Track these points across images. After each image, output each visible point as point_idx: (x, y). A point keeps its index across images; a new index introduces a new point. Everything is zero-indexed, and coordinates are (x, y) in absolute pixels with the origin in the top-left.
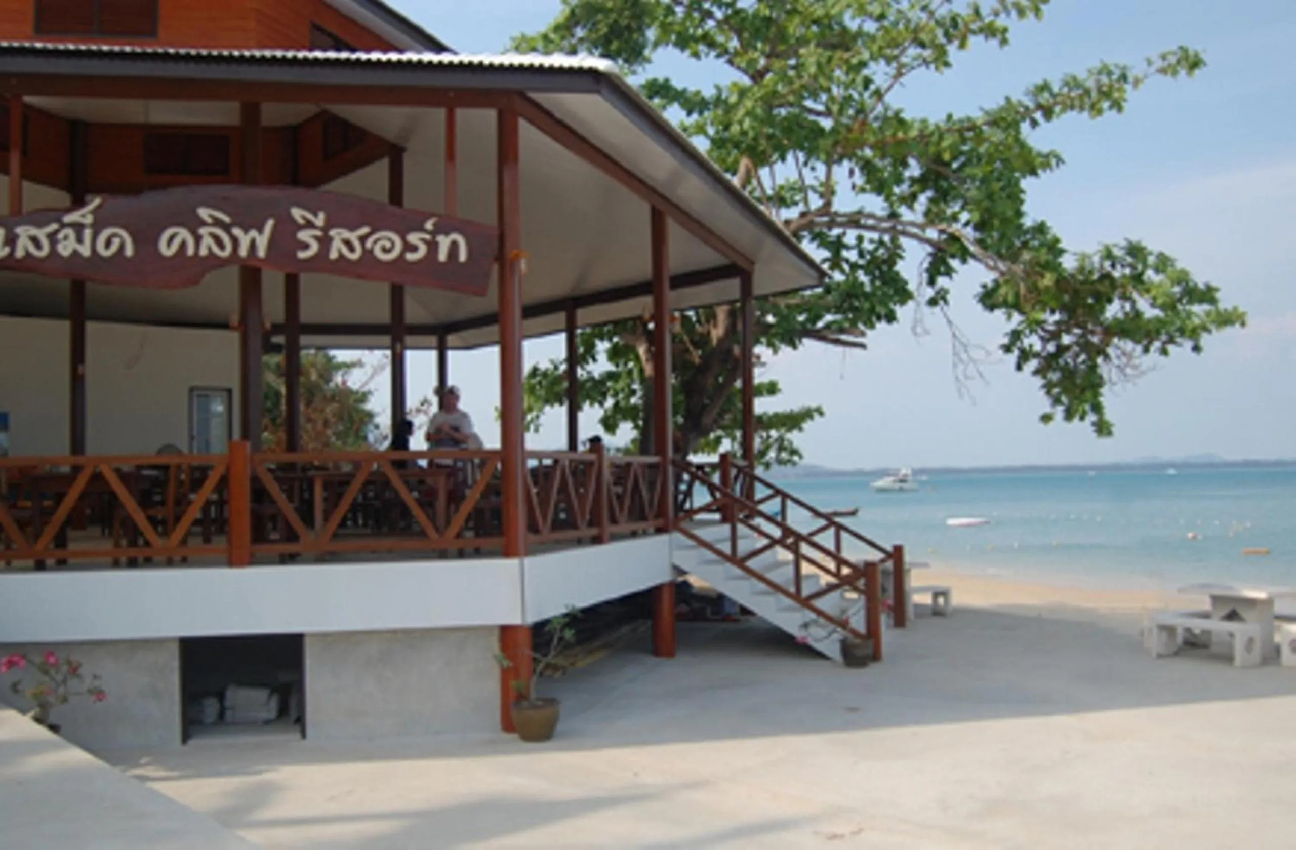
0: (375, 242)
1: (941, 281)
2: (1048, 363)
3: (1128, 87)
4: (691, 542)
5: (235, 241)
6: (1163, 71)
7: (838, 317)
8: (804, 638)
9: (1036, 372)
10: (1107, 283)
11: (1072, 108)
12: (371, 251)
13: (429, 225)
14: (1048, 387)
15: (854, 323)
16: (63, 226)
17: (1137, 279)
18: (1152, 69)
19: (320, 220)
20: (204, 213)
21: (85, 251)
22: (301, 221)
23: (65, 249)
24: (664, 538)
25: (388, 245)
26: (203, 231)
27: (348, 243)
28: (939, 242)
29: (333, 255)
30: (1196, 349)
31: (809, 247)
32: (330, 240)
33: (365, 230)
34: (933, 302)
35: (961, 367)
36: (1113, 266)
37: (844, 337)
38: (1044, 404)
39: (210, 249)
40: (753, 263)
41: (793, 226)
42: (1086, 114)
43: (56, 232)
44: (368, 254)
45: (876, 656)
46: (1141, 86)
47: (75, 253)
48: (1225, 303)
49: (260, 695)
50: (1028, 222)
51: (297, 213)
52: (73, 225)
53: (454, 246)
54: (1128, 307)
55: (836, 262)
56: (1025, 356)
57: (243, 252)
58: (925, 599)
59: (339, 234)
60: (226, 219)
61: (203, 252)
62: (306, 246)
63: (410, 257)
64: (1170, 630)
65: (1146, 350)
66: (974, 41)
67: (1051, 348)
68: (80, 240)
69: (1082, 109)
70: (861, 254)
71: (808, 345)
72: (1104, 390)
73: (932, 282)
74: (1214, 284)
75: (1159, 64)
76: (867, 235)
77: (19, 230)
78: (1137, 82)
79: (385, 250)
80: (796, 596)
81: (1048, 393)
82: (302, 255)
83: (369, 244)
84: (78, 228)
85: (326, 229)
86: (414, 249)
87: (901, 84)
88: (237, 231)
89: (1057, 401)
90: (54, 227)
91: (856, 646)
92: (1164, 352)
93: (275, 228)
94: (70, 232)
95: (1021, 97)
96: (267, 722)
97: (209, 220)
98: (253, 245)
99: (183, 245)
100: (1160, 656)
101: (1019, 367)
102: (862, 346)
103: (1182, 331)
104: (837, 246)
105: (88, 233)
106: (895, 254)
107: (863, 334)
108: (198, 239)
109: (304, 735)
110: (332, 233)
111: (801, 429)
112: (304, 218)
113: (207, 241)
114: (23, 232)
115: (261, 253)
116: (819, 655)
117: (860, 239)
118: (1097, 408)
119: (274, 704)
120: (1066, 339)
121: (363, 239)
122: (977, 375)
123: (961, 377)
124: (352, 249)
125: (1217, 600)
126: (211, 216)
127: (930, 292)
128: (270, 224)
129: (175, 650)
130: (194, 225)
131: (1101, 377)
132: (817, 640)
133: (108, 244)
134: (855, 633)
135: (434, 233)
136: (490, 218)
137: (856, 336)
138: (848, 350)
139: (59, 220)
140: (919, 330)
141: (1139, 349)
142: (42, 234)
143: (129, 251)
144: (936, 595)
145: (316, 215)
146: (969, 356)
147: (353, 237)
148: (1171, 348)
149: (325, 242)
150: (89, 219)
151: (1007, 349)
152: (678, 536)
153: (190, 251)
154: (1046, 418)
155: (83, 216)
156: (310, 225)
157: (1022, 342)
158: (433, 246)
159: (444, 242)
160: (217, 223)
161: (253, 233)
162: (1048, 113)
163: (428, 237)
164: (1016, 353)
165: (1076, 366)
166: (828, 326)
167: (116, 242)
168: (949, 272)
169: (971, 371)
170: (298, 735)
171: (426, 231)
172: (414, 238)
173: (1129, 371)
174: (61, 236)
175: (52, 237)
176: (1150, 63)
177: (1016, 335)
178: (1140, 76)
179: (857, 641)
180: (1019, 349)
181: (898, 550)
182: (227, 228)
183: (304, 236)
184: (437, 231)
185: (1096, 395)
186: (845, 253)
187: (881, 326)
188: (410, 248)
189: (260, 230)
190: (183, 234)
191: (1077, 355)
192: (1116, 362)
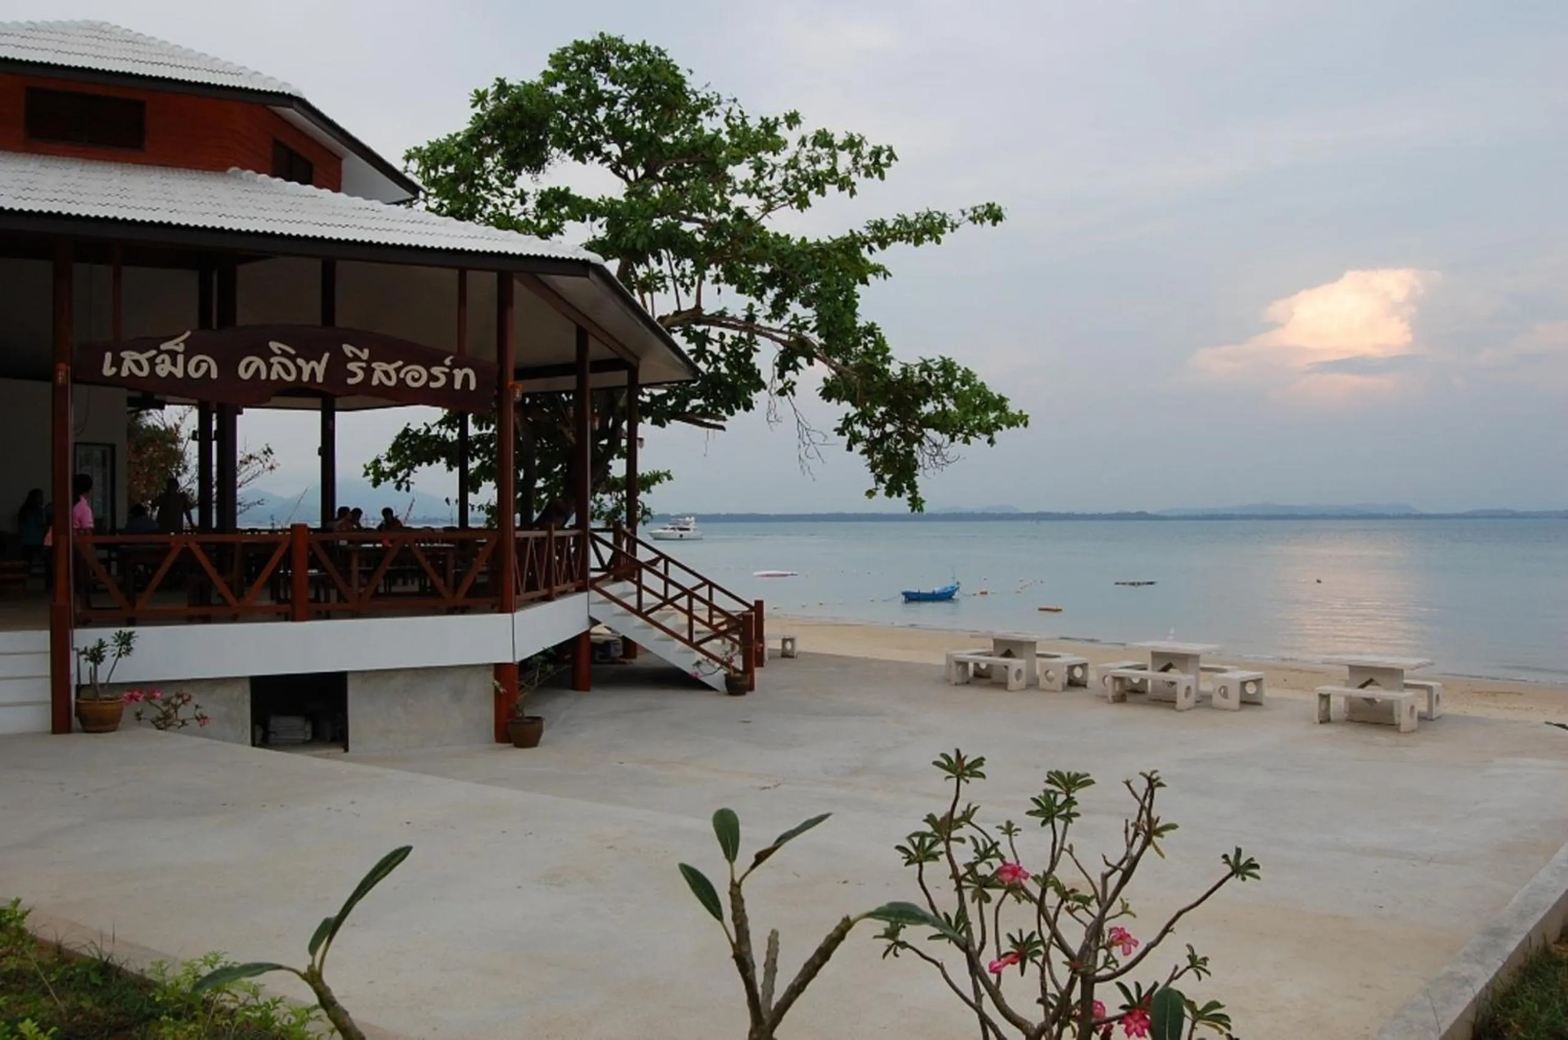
0: (407, 373)
1: (790, 375)
2: (872, 447)
3: (947, 230)
4: (602, 598)
5: (299, 370)
6: (973, 219)
7: (701, 402)
8: (697, 673)
9: (863, 453)
10: (924, 388)
11: (901, 240)
12: (404, 379)
13: (447, 362)
14: (873, 467)
15: (715, 408)
16: (160, 352)
17: (948, 387)
18: (966, 217)
19: (365, 354)
20: (274, 346)
21: (179, 373)
22: (350, 355)
23: (162, 371)
24: (583, 596)
25: (417, 376)
26: (273, 360)
27: (386, 374)
28: (789, 341)
29: (375, 382)
30: (991, 442)
31: (679, 339)
32: (374, 370)
33: (400, 363)
34: (782, 392)
35: (803, 449)
36: (930, 376)
37: (706, 421)
38: (870, 482)
39: (278, 375)
40: (638, 359)
41: (667, 322)
42: (911, 244)
43: (155, 357)
44: (401, 382)
45: (751, 688)
46: (956, 230)
47: (170, 373)
48: (1013, 408)
49: (297, 722)
50: (861, 323)
51: (348, 349)
52: (169, 352)
53: (466, 378)
54: (940, 408)
55: (701, 353)
56: (855, 438)
57: (305, 378)
58: (778, 645)
59: (380, 366)
60: (293, 352)
61: (274, 377)
62: (354, 375)
63: (433, 385)
64: (964, 664)
65: (953, 440)
66: (831, 189)
67: (877, 433)
68: (174, 364)
69: (908, 240)
70: (723, 349)
71: (675, 425)
72: (919, 471)
73: (781, 376)
74: (1004, 395)
75: (971, 214)
76: (728, 333)
77: (123, 354)
78: (954, 227)
79: (414, 380)
80: (689, 642)
81: (873, 471)
82: (351, 381)
83: (402, 375)
84: (173, 354)
85: (369, 362)
86: (436, 379)
87: (769, 217)
88: (300, 361)
89: (880, 479)
90: (153, 352)
91: (738, 679)
92: (966, 441)
93: (329, 359)
94: (167, 357)
95: (861, 228)
96: (309, 741)
97: (279, 352)
98: (313, 373)
99: (258, 370)
100: (956, 684)
101: (850, 448)
102: (722, 428)
103: (979, 427)
104: (702, 339)
105: (180, 359)
106: (751, 347)
107: (724, 419)
108: (269, 367)
109: (346, 750)
110: (374, 365)
111: (649, 492)
112: (352, 352)
113: (277, 369)
114: (128, 356)
115: (320, 379)
116: (709, 688)
117: (722, 336)
118: (913, 487)
119: (309, 728)
120: (889, 428)
121: (398, 370)
122: (816, 454)
123: (803, 457)
124: (389, 378)
125: (997, 642)
126: (280, 349)
127: (779, 384)
128: (326, 355)
129: (247, 686)
130: (266, 355)
131: (916, 461)
132: (705, 675)
133: (197, 368)
134: (736, 670)
135: (451, 368)
136: (490, 355)
137: (717, 420)
138: (711, 430)
139: (158, 348)
140: (772, 418)
141: (947, 437)
142: (143, 358)
143: (214, 375)
144: (784, 641)
145: (362, 351)
146: (810, 439)
147: (391, 368)
148: (971, 438)
149: (369, 372)
150: (181, 348)
151: (841, 432)
152: (593, 593)
153: (263, 376)
154: (870, 493)
155: (177, 344)
156: (356, 358)
157: (852, 428)
158: (450, 377)
159: (459, 374)
160: (285, 354)
161: (313, 363)
162: (883, 244)
163: (447, 370)
164: (848, 436)
165: (896, 449)
166: (694, 408)
167: (204, 366)
168: (796, 368)
169: (811, 451)
170: (343, 750)
171: (444, 366)
172: (436, 370)
173: (938, 459)
174: (158, 360)
175: (151, 361)
176: (964, 213)
177: (848, 421)
178: (956, 222)
179: (738, 675)
180: (849, 432)
181: (759, 604)
182: (292, 358)
183: (352, 366)
184: (455, 365)
185: (913, 475)
186: (708, 347)
187: (740, 412)
188: (433, 378)
189: (319, 362)
190: (258, 362)
191: (898, 442)
192: (929, 451)
